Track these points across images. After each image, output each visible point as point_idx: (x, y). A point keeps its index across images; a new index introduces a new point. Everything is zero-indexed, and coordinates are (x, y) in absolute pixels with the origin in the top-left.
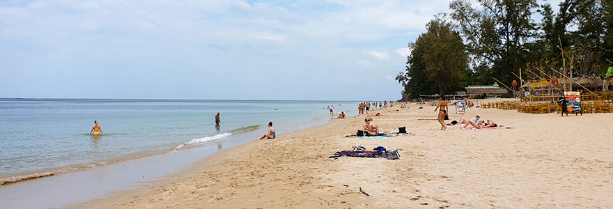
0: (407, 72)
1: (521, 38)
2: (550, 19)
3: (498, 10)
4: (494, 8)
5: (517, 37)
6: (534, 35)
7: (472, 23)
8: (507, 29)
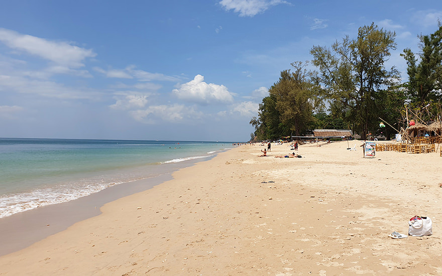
0: (260, 117)
1: (374, 85)
2: (413, 64)
3: (352, 57)
4: (348, 56)
5: (371, 83)
6: (386, 83)
7: (331, 69)
8: (361, 75)
